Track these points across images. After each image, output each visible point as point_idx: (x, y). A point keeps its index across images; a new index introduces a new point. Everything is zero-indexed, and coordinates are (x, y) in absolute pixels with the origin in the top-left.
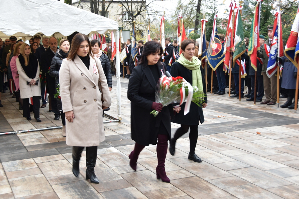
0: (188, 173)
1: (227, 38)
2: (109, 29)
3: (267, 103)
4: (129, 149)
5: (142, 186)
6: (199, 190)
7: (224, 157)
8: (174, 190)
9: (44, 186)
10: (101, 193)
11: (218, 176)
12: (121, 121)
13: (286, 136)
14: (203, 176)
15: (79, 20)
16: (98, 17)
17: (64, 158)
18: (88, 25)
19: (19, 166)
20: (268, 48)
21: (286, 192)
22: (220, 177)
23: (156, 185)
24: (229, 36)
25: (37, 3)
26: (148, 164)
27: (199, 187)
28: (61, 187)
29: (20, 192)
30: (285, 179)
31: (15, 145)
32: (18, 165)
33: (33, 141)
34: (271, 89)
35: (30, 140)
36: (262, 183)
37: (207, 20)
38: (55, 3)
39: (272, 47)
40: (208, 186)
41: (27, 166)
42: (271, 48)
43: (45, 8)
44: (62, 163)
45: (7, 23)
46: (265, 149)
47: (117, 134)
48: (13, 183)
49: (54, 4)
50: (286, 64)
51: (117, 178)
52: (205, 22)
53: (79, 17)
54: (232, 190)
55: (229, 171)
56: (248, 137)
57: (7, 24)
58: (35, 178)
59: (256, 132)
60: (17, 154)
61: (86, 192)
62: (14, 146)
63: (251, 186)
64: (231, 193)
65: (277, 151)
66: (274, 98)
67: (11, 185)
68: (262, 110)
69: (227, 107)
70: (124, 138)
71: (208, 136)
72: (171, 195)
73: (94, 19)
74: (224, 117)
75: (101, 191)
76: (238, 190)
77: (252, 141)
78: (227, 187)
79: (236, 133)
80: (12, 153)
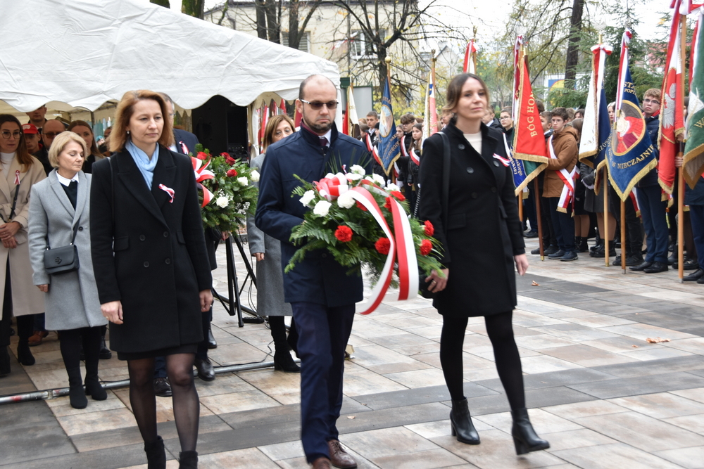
1: (663, 100)
4: (378, 441)
12: (351, 357)
15: (225, 60)
16: (279, 52)
24: (668, 93)
31: (40, 435)
33: (93, 419)
35: (83, 417)
37: (608, 48)
38: (156, 13)
43: (127, 29)
45: (18, 76)
49: (152, 17)
53: (225, 53)
60: (47, 461)
62: (38, 436)
69: (675, 309)
70: (362, 407)
71: (619, 401)
73: (268, 57)
74: (666, 344)
80: (33, 458)
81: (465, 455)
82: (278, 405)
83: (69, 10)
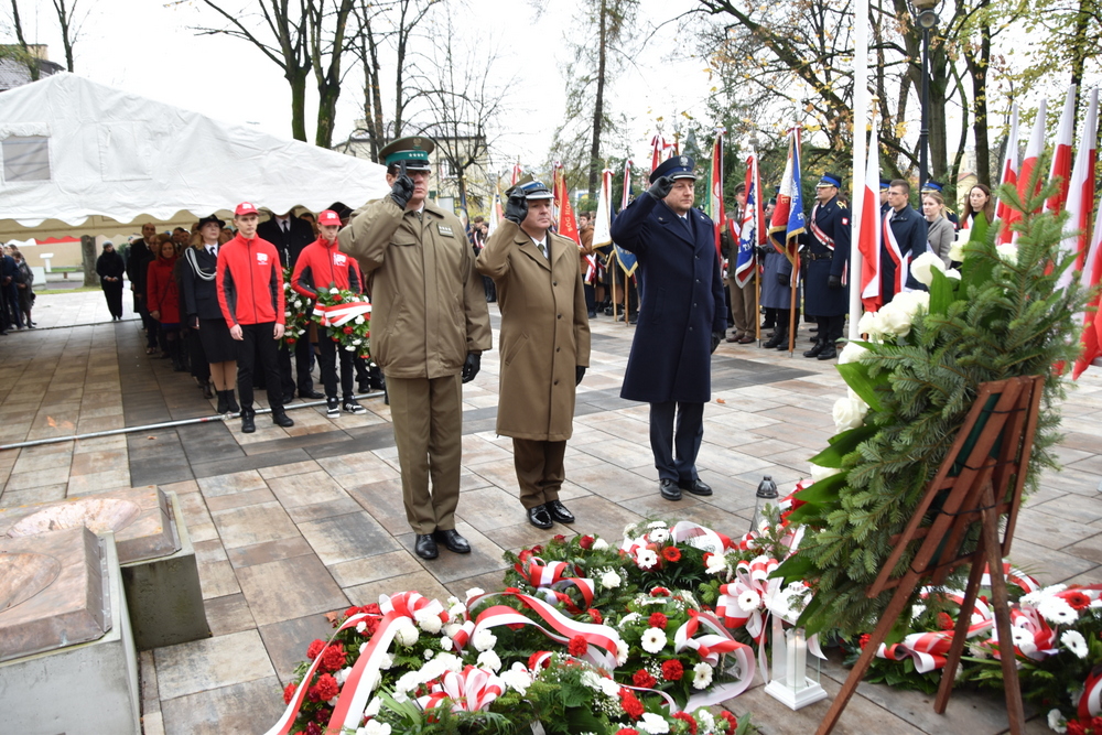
3: (739, 339)
5: (483, 519)
9: (282, 525)
10: (398, 538)
11: (640, 491)
13: (773, 405)
14: (608, 495)
17: (319, 468)
18: (363, 187)
19: (231, 485)
20: (736, 227)
26: (495, 474)
27: (600, 516)
28: (316, 527)
29: (235, 537)
31: (221, 444)
32: (229, 484)
37: (613, 172)
38: (296, 146)
39: (745, 226)
41: (245, 486)
42: (741, 226)
43: (273, 156)
44: (316, 477)
45: (198, 193)
46: (733, 433)
48: (220, 520)
52: (609, 176)
53: (343, 172)
58: (264, 509)
59: (716, 400)
60: (226, 461)
61: (368, 536)
63: (704, 508)
65: (756, 435)
66: (751, 328)
67: (216, 523)
68: (727, 355)
71: (620, 411)
80: (217, 459)
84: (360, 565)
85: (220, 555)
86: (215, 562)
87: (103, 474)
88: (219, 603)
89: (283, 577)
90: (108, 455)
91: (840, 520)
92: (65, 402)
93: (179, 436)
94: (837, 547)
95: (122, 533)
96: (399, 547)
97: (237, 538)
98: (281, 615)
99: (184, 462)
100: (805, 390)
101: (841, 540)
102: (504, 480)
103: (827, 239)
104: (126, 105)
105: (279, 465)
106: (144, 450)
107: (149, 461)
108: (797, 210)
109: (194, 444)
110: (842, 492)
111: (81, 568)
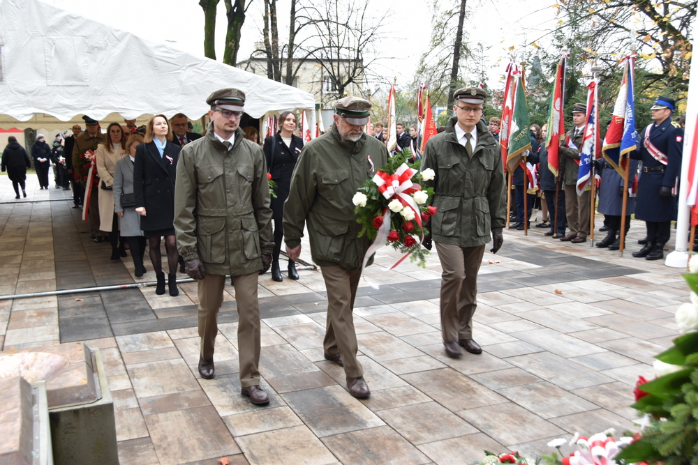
0: (434, 362)
2: (299, 106)
3: (572, 239)
6: (454, 391)
7: (498, 334)
8: (410, 392)
9: (185, 379)
10: (282, 395)
11: (488, 367)
13: (605, 298)
14: (460, 368)
16: (279, 87)
18: (263, 100)
19: (144, 343)
21: (603, 396)
22: (491, 370)
23: (378, 382)
25: (177, 63)
26: (365, 345)
27: (454, 387)
28: (214, 382)
29: (146, 387)
30: (602, 372)
32: (142, 342)
33: (167, 300)
34: (577, 214)
35: (161, 299)
36: (563, 380)
38: (207, 63)
40: (469, 385)
41: (156, 344)
43: (190, 72)
45: (126, 99)
46: (569, 320)
47: (310, 291)
48: (133, 373)
49: (205, 65)
50: (606, 172)
51: (309, 368)
54: (511, 392)
55: (507, 359)
56: (540, 299)
57: (126, 101)
58: (171, 365)
59: (553, 290)
60: (140, 323)
62: (136, 308)
63: (544, 385)
64: (509, 398)
65: (590, 323)
66: (583, 230)
67: (130, 375)
68: (564, 252)
70: (323, 298)
72: (404, 401)
73: (272, 89)
74: (498, 264)
75: (282, 392)
76: (522, 392)
77: (547, 307)
78: (502, 387)
79: (519, 291)
80: (133, 320)
81: (382, 326)
82: (274, 295)
83: (156, 61)
84: (250, 417)
85: (132, 403)
86: (128, 409)
87: (36, 328)
88: (130, 444)
89: (184, 425)
90: (41, 313)
91: (683, 413)
92: (6, 266)
93: (102, 299)
94: (680, 438)
95: (52, 382)
96: (282, 403)
97: (148, 389)
98: (182, 458)
99: (105, 322)
100: (634, 286)
101: (683, 431)
102: (372, 350)
103: (660, 154)
104: (68, 23)
105: (184, 327)
106: (72, 310)
107: (77, 320)
108: (631, 130)
109: (114, 307)
110: (684, 388)
111: (16, 414)
